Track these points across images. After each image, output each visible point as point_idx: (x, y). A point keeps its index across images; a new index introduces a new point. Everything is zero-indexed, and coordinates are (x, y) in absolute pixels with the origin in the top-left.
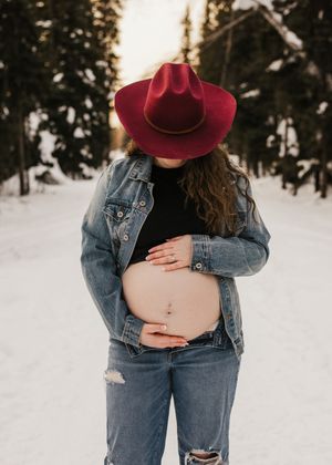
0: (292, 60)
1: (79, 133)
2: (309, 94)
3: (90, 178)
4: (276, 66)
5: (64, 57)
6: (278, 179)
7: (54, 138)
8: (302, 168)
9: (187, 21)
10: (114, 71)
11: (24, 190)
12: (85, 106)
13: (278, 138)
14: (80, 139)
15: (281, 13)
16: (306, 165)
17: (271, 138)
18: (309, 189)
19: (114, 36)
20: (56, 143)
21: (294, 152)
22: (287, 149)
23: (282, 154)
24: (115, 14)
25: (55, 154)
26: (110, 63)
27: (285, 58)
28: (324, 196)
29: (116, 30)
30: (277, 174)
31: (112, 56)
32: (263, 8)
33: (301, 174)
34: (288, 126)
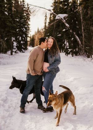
0: (67, 29)
1: (22, 42)
2: (71, 36)
3: (24, 52)
4: (64, 30)
5: (19, 25)
6: (65, 53)
7: (16, 43)
8: (69, 51)
9: (46, 16)
10: (29, 28)
11: (12, 54)
12: (23, 36)
13: (65, 44)
14: (22, 43)
15: (65, 20)
16: (70, 50)
17: (64, 44)
18: (70, 55)
19: (29, 20)
20: (17, 44)
21: (68, 47)
22: (66, 47)
23: (65, 48)
24: (29, 15)
25: (16, 47)
26: (28, 26)
27: (66, 29)
28: (73, 56)
29: (29, 18)
30: (64, 52)
31: (28, 24)
32: (62, 19)
33: (69, 52)
34: (66, 42)
